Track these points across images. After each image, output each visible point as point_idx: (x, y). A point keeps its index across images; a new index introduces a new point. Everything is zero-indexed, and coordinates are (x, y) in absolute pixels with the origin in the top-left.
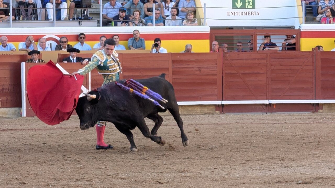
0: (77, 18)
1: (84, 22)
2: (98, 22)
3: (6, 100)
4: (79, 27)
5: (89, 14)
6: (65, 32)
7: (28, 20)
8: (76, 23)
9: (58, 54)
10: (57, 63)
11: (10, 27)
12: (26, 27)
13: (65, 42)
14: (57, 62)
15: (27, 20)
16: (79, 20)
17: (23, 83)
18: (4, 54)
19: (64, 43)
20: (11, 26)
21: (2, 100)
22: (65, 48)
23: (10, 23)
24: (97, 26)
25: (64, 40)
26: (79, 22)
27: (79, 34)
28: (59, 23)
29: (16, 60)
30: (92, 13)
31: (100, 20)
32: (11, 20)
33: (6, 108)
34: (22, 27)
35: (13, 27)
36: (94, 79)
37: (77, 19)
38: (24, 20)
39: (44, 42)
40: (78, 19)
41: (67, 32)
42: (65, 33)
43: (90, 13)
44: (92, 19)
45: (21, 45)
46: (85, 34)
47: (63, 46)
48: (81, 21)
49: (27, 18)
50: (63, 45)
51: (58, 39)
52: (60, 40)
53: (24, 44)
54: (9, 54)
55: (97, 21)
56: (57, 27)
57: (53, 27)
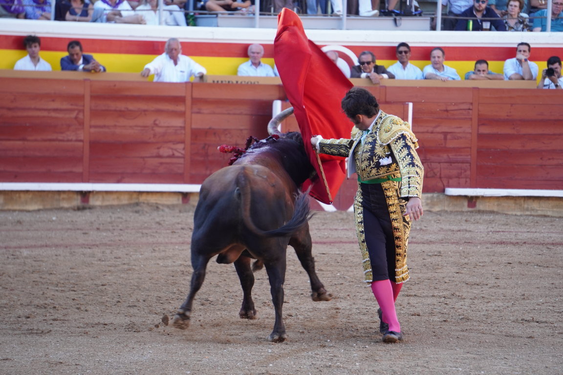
0: (390, 11)
1: (405, 21)
2: (433, 21)
4: (396, 30)
6: (365, 41)
8: (389, 21)
11: (253, 26)
13: (369, 63)
16: (396, 15)
18: (239, 82)
20: (257, 25)
23: (254, 18)
24: (429, 29)
25: (367, 58)
26: (395, 20)
28: (354, 21)
29: (264, 96)
31: (436, 17)
32: (257, 13)
35: (260, 27)
40: (393, 14)
41: (368, 40)
42: (363, 42)
44: (420, 14)
48: (398, 18)
54: (249, 83)
55: (429, 18)
56: (348, 29)
57: (341, 29)
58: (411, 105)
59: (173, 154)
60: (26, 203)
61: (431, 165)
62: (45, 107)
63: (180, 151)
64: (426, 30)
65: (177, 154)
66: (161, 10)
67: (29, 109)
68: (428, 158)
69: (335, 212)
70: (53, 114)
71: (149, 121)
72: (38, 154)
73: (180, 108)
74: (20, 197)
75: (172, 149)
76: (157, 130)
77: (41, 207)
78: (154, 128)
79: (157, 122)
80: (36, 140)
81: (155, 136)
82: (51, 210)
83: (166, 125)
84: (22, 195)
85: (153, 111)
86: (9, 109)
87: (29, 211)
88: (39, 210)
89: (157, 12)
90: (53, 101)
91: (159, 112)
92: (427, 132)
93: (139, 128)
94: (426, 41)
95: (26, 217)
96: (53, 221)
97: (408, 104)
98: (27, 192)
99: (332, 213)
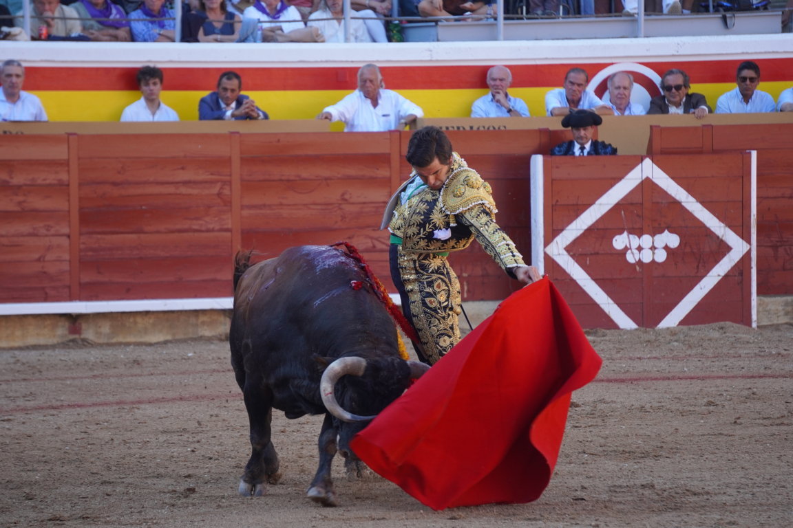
0: (715, 4)
1: (741, 19)
3: (483, 276)
4: (725, 34)
6: (676, 53)
7: (548, 14)
8: (713, 20)
9: (651, 127)
10: (645, 157)
11: (495, 39)
12: (547, 39)
13: (678, 88)
14: (644, 153)
15: (543, 14)
16: (725, 11)
17: (535, 221)
18: (475, 129)
19: (674, 90)
20: (501, 37)
21: (469, 276)
22: (677, 105)
23: (496, 25)
24: (780, 29)
25: (676, 79)
26: (724, 19)
28: (657, 23)
29: (516, 149)
32: (501, 15)
33: (482, 303)
34: (537, 39)
35: (506, 39)
36: (769, 209)
37: (714, 7)
38: (536, 16)
39: (625, 88)
40: (721, 9)
41: (680, 53)
42: (673, 56)
44: (765, 7)
45: (554, 98)
47: (672, 99)
48: (728, 15)
49: (545, 9)
50: (671, 96)
51: (656, 78)
52: (663, 82)
53: (560, 94)
54: (491, 129)
55: (781, 13)
56: (647, 37)
57: (636, 37)
58: (754, 154)
59: (374, 247)
60: (146, 331)
61: (790, 249)
62: (171, 179)
63: (383, 240)
64: (776, 33)
65: (379, 246)
66: (348, 18)
67: (145, 183)
68: (785, 239)
69: (636, 330)
70: (183, 190)
71: (333, 195)
72: (163, 254)
73: (383, 172)
74: (135, 323)
75: (372, 238)
76: (348, 208)
77: (169, 337)
78: (343, 206)
79: (347, 197)
80: (158, 232)
81: (343, 218)
82: (184, 341)
83: (362, 200)
84: (139, 319)
85: (339, 179)
86: (115, 184)
87: (150, 345)
88: (166, 342)
89: (343, 21)
90: (183, 168)
91: (349, 179)
92: (783, 197)
93: (319, 207)
94: (775, 50)
95: (146, 354)
96: (189, 358)
97: (750, 153)
98: (147, 313)
99: (631, 332)
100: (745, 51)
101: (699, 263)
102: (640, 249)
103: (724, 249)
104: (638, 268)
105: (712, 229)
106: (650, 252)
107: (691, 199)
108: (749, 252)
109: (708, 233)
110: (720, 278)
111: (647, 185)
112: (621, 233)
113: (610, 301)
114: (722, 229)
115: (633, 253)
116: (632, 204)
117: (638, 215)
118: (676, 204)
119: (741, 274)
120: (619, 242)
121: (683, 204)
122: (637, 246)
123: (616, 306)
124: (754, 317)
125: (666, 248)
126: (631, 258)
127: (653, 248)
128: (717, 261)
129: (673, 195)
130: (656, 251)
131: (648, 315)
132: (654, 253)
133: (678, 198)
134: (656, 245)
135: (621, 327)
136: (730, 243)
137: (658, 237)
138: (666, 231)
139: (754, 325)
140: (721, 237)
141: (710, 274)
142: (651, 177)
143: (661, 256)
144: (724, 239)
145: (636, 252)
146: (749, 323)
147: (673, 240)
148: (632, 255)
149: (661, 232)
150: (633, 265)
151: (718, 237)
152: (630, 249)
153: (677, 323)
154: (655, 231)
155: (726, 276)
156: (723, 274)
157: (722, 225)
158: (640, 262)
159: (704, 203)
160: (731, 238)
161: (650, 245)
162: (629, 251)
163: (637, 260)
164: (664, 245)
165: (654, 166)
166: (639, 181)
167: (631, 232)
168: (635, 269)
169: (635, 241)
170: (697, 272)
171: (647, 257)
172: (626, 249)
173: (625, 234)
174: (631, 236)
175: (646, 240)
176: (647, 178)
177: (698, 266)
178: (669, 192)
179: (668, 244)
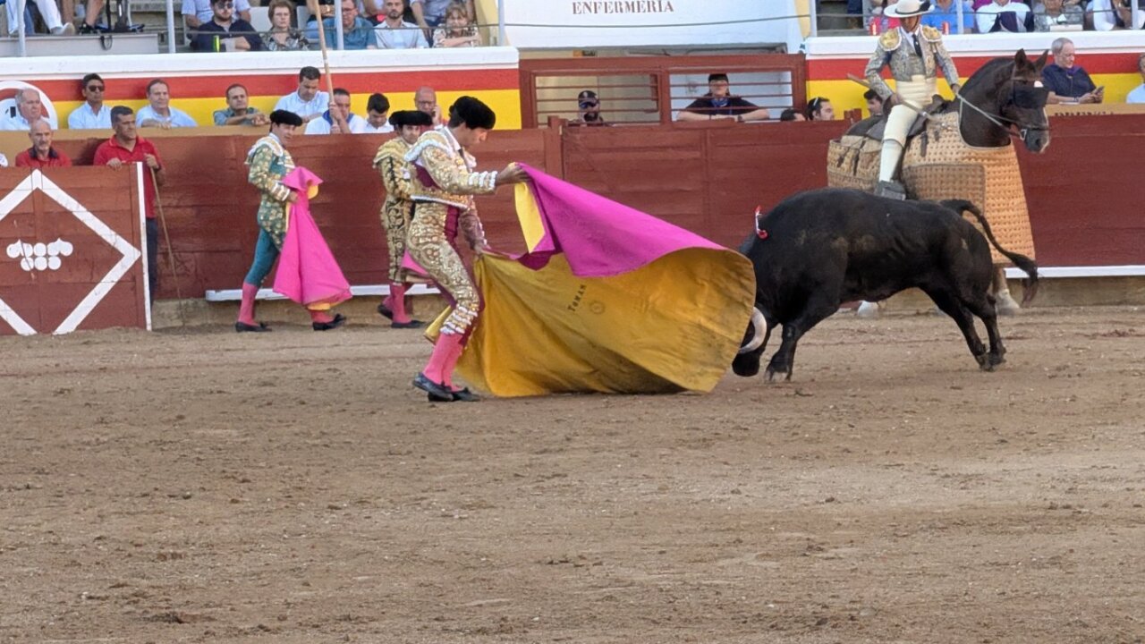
1: (118, 41)
2: (163, 38)
4: (103, 54)
5: (132, 13)
8: (92, 41)
16: (102, 32)
24: (157, 51)
26: (102, 39)
27: (82, 77)
28: (41, 42)
30: (143, 10)
31: (167, 34)
40: (98, 31)
41: (63, 71)
43: (135, 10)
44: (141, 29)
46: (102, 77)
48: (106, 36)
55: (156, 35)
56: (30, 56)
57: (19, 56)
61: (180, 255)
64: (153, 53)
69: (35, 335)
92: (169, 206)
94: (153, 70)
99: (30, 337)
100: (125, 70)
101: (93, 268)
102: (34, 257)
103: (116, 256)
104: (33, 275)
105: (104, 237)
106: (45, 259)
107: (82, 208)
108: (140, 259)
109: (100, 241)
110: (114, 284)
111: (37, 195)
112: (14, 241)
113: (8, 308)
114: (114, 237)
115: (27, 261)
116: (24, 214)
117: (31, 225)
118: (67, 214)
119: (134, 279)
120: (14, 250)
121: (75, 214)
122: (31, 254)
123: (13, 313)
124: (149, 320)
125: (60, 255)
126: (26, 266)
127: (47, 256)
128: (109, 268)
129: (64, 205)
130: (50, 259)
131: (45, 320)
132: (48, 261)
133: (68, 208)
134: (50, 253)
135: (19, 332)
136: (122, 251)
137: (51, 245)
138: (59, 240)
139: (149, 328)
140: (112, 244)
141: (104, 280)
142: (40, 188)
143: (55, 264)
144: (116, 246)
145: (30, 260)
146: (144, 326)
147: (66, 248)
148: (26, 263)
149: (55, 240)
150: (29, 273)
151: (109, 245)
152: (25, 257)
153: (75, 327)
154: (48, 240)
155: (120, 282)
156: (116, 280)
157: (113, 233)
158: (35, 270)
159: (94, 212)
160: (122, 245)
161: (44, 253)
162: (24, 260)
163: (32, 267)
164: (57, 253)
165: (44, 177)
166: (29, 192)
167: (26, 240)
168: (31, 277)
169: (28, 249)
170: (92, 278)
171: (41, 265)
172: (21, 257)
173: (19, 242)
174: (25, 245)
175: (40, 248)
176: (38, 190)
177: (92, 274)
178: (60, 202)
179: (62, 252)
